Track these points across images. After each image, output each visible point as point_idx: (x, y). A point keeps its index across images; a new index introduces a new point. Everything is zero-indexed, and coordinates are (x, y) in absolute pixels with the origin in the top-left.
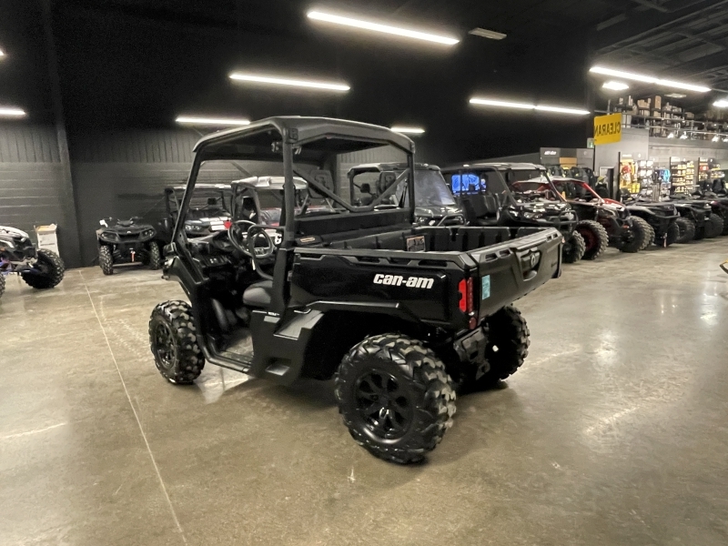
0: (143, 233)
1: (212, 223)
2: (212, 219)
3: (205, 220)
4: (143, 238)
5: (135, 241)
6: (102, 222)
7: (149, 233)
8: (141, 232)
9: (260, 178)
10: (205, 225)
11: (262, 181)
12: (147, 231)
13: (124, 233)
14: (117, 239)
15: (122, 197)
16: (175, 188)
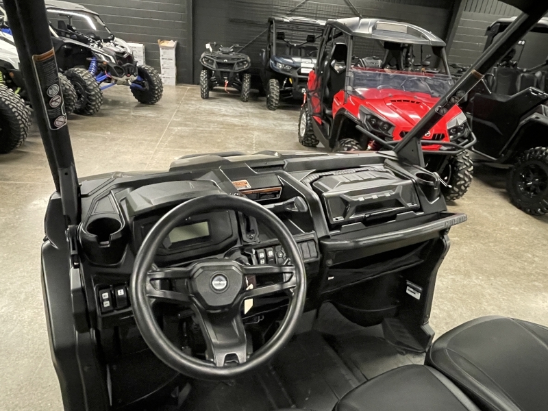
0: (238, 63)
1: (302, 65)
2: (304, 60)
3: (297, 60)
4: (237, 68)
5: (229, 70)
6: (208, 46)
7: (244, 64)
8: (236, 62)
9: (364, 20)
10: (295, 65)
11: (364, 25)
12: (242, 62)
13: (221, 61)
14: (214, 66)
15: (232, 21)
16: (276, 18)
